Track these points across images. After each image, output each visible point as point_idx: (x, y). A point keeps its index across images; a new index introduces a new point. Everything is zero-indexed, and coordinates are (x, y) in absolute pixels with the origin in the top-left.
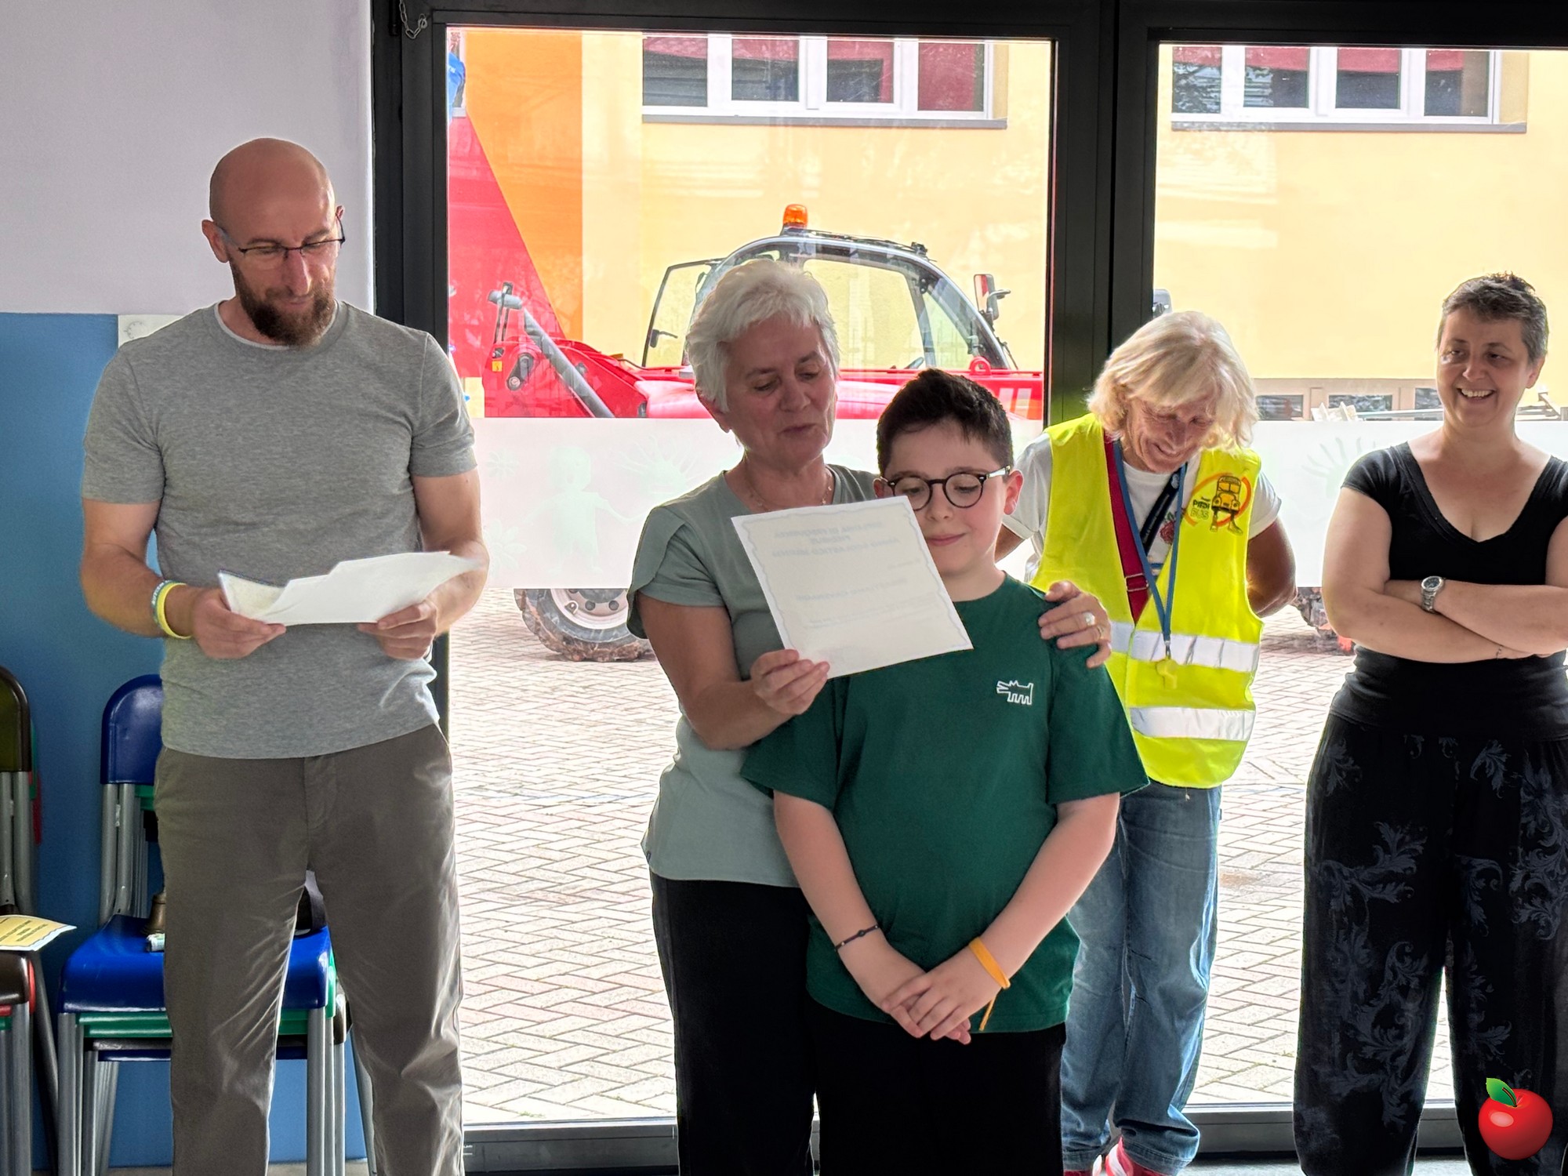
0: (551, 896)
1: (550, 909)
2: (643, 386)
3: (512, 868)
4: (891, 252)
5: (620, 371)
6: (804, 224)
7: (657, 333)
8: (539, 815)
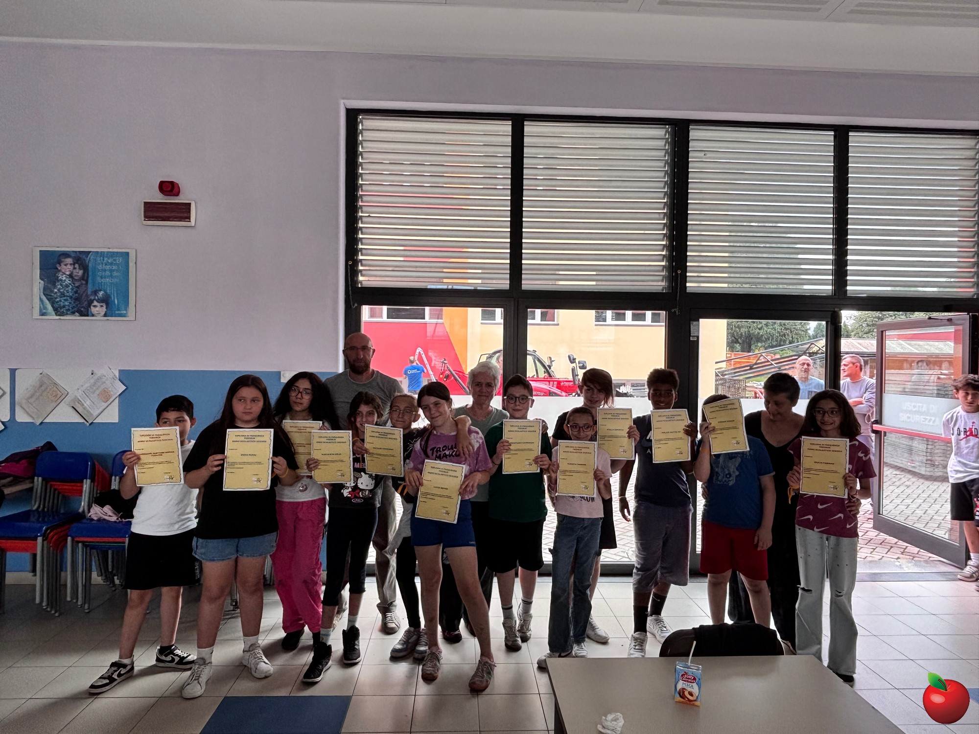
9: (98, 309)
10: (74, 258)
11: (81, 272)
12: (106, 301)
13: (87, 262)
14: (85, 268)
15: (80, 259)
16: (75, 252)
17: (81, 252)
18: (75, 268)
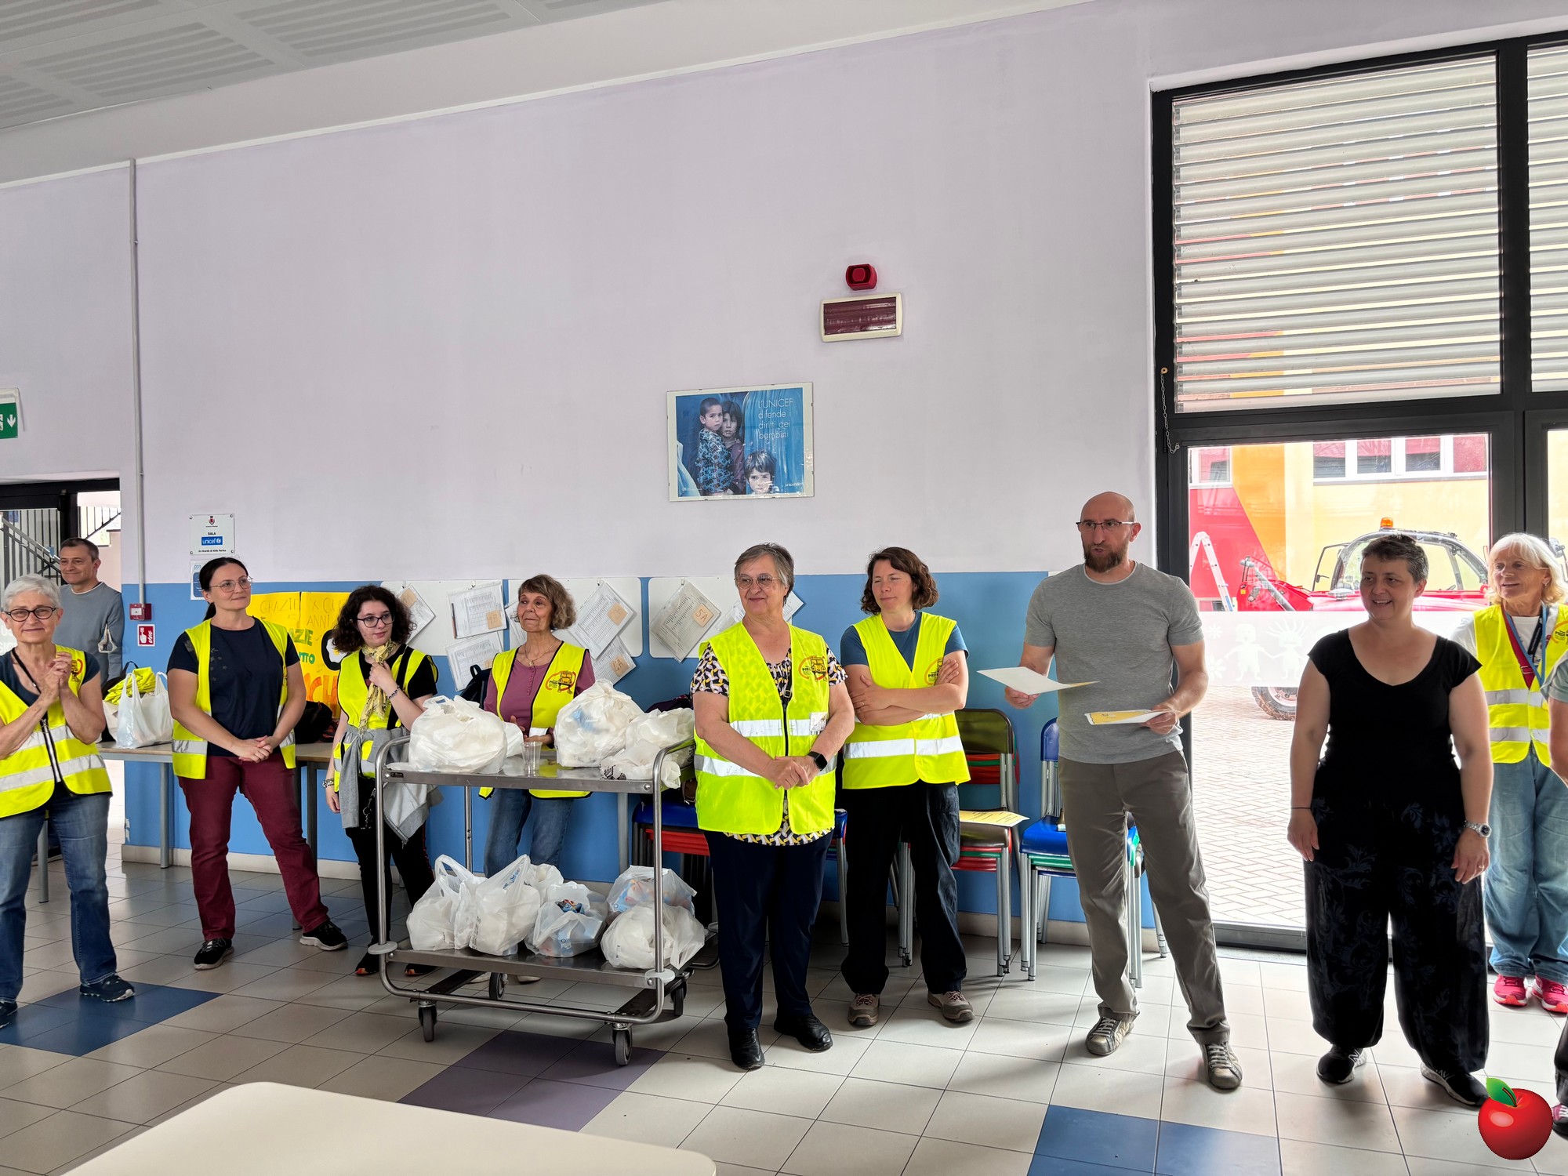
0: (1258, 823)
1: (1257, 828)
2: (1311, 600)
3: (1241, 809)
4: (1440, 538)
5: (1300, 593)
6: (1392, 526)
7: (1319, 576)
8: (1256, 787)
9: (759, 482)
10: (723, 405)
11: (734, 425)
12: (770, 468)
13: (742, 409)
14: (739, 418)
15: (732, 404)
16: (725, 395)
17: (733, 395)
18: (725, 420)
